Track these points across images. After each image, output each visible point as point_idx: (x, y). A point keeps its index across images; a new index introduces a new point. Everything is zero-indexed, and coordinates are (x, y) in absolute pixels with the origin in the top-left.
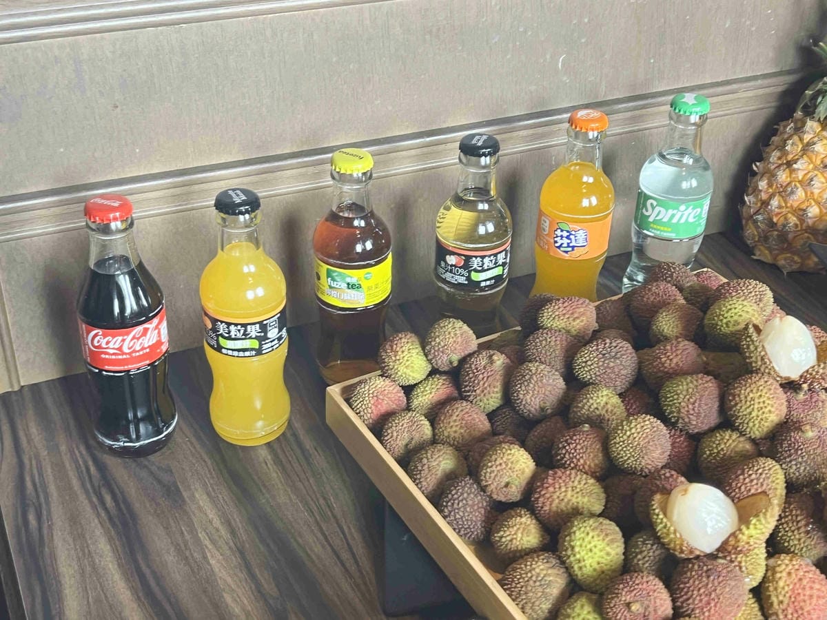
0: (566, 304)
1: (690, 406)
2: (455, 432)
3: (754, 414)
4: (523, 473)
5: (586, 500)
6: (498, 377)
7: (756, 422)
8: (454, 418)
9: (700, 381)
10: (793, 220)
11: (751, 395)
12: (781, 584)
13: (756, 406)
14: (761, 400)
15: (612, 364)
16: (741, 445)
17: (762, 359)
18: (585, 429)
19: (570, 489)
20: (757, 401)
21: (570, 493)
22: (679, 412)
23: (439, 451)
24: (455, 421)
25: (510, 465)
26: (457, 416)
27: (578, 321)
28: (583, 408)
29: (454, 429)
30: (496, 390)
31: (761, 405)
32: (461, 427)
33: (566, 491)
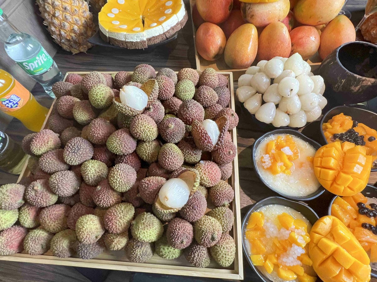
0: (38, 141)
1: (125, 148)
2: (54, 225)
3: (149, 134)
4: (97, 229)
5: (128, 216)
6: (45, 193)
7: (151, 136)
8: (48, 222)
9: (119, 137)
10: (73, 35)
11: (142, 129)
12: (205, 179)
13: (147, 131)
14: (147, 128)
15: (81, 153)
16: (152, 146)
17: (131, 111)
18: (100, 189)
19: (120, 220)
20: (145, 129)
21: (121, 221)
22: (122, 152)
23: (57, 242)
24: (49, 222)
25: (90, 233)
26: (48, 220)
27: (50, 142)
28: (89, 180)
29: (52, 225)
30: (50, 197)
31: (148, 129)
32: (55, 222)
33: (119, 222)
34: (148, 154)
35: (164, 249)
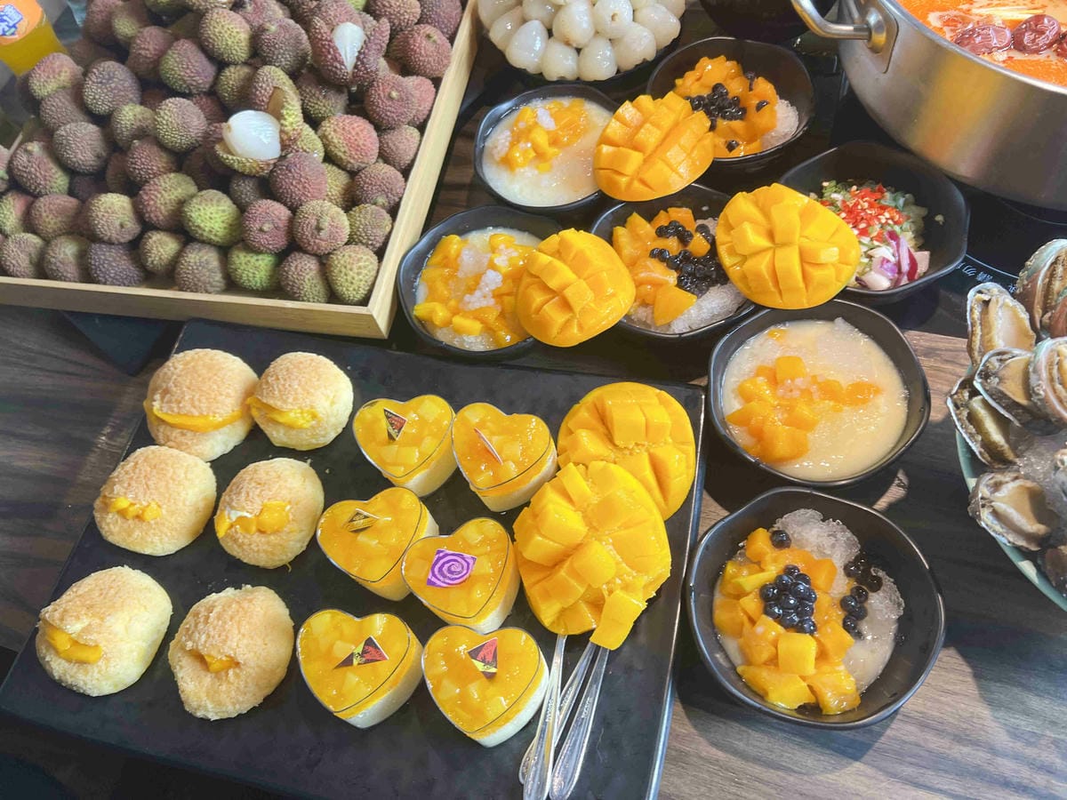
0: (42, 68)
1: (188, 71)
2: (55, 223)
3: (230, 43)
4: (124, 208)
5: (180, 190)
6: (45, 160)
7: (236, 47)
8: (44, 214)
9: (179, 48)
11: (217, 30)
12: (336, 141)
13: (226, 36)
14: (225, 29)
15: (113, 85)
16: (241, 73)
18: (137, 144)
19: (163, 192)
20: (223, 31)
21: (166, 195)
22: (185, 82)
23: (56, 245)
24: (47, 217)
25: (109, 211)
26: (45, 211)
27: (63, 74)
28: (122, 133)
29: (52, 222)
30: (53, 171)
31: (229, 32)
32: (57, 217)
33: (162, 196)
34: (233, 89)
35: (238, 257)
